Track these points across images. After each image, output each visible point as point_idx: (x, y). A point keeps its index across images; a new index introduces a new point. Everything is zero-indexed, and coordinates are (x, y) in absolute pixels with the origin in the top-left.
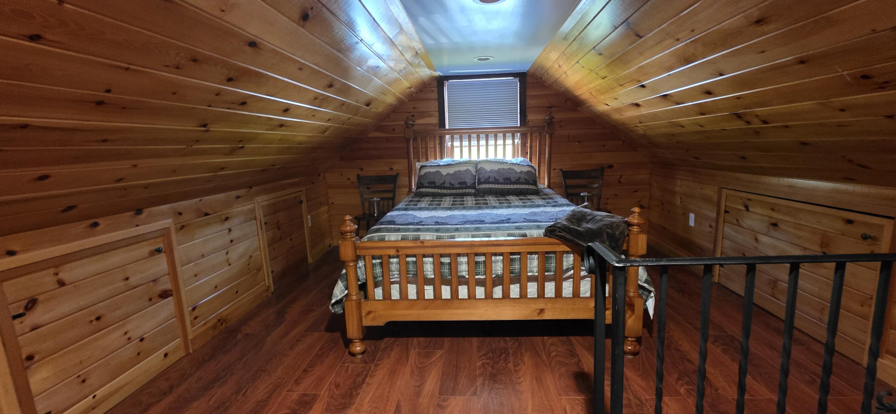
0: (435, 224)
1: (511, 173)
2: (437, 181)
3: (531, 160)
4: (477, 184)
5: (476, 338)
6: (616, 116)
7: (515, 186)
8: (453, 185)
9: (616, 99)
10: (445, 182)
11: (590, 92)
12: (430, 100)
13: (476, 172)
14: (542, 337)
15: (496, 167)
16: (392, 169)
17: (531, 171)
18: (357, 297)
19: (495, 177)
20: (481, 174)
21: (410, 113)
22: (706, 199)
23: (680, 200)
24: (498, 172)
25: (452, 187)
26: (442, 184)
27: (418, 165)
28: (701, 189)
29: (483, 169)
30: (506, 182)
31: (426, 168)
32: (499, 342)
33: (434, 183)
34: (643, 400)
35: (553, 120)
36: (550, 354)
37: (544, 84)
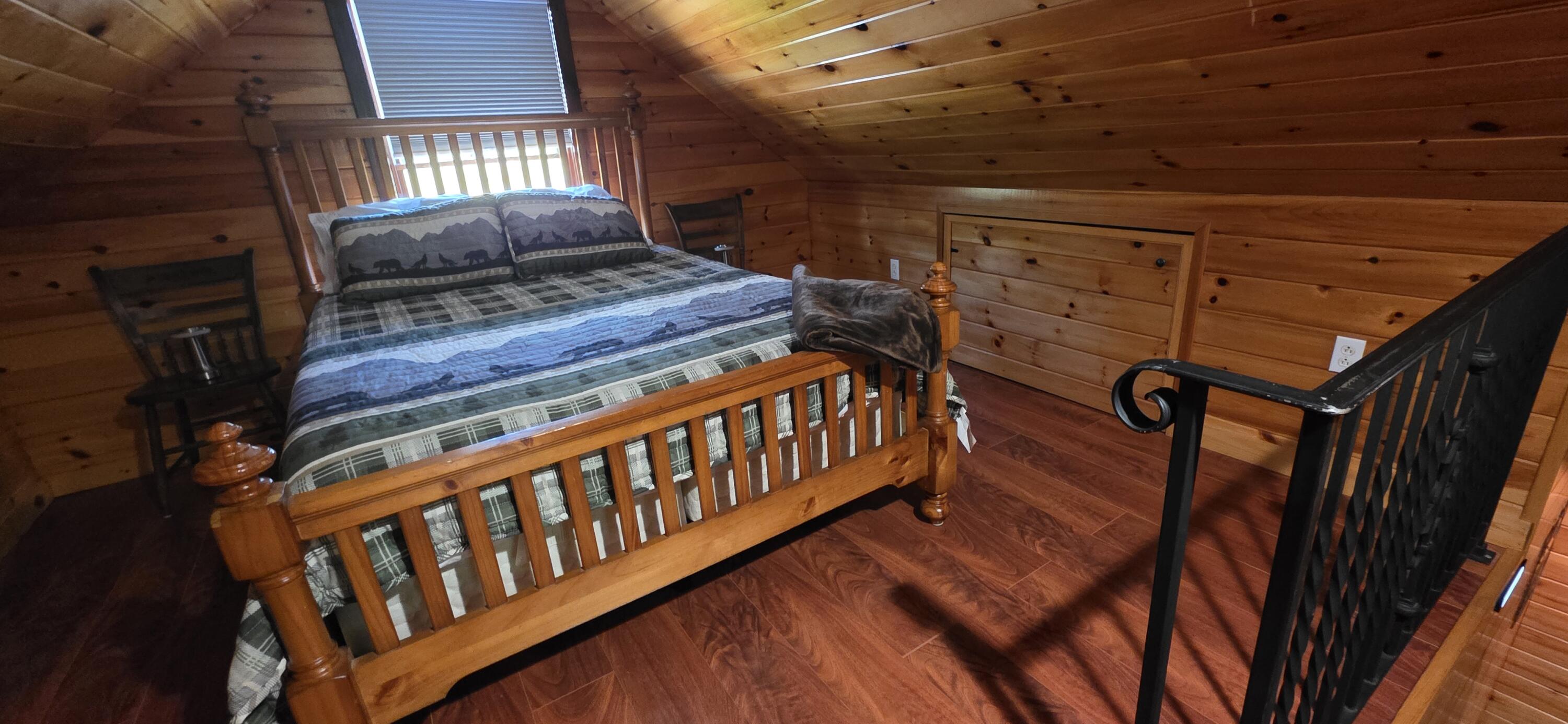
0: (491, 374)
1: (587, 220)
2: (400, 257)
3: (607, 187)
4: (513, 254)
5: (666, 606)
6: (769, 93)
7: (603, 249)
8: (450, 262)
9: (785, 55)
10: (425, 256)
11: (727, 40)
12: (303, 36)
13: (503, 224)
14: (787, 547)
15: (550, 210)
16: (222, 239)
17: (625, 212)
18: (333, 665)
19: (554, 234)
20: (517, 228)
21: (245, 71)
22: (917, 234)
23: (869, 240)
24: (558, 217)
25: (449, 268)
26: (418, 264)
27: (321, 221)
28: (906, 218)
29: (520, 216)
30: (581, 240)
31: (355, 227)
32: (718, 591)
33: (395, 263)
34: (1011, 593)
35: (639, 100)
36: (824, 574)
37: (608, 18)
